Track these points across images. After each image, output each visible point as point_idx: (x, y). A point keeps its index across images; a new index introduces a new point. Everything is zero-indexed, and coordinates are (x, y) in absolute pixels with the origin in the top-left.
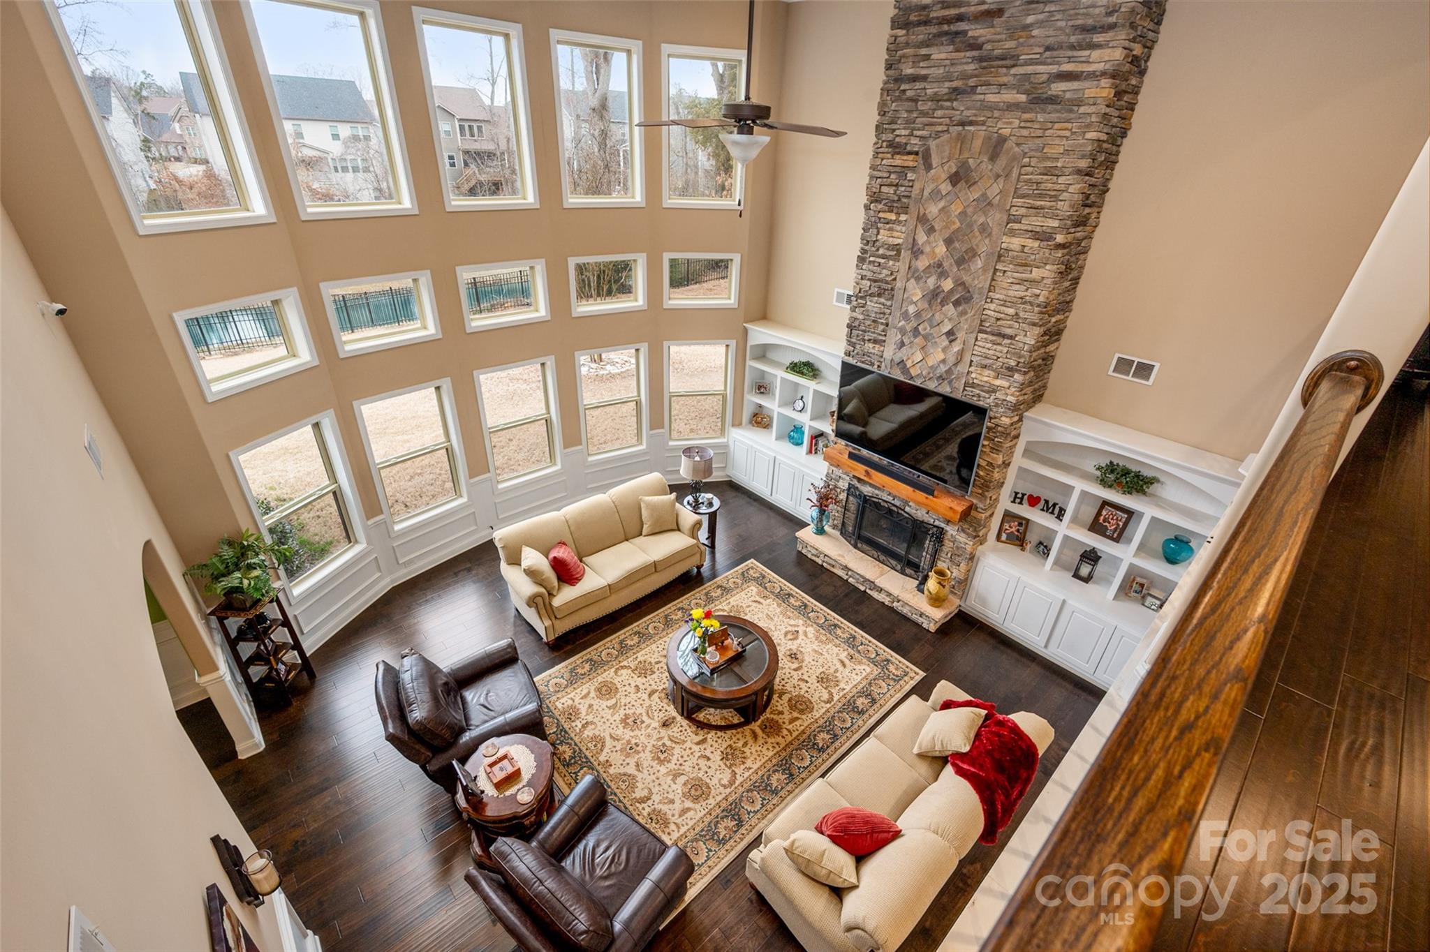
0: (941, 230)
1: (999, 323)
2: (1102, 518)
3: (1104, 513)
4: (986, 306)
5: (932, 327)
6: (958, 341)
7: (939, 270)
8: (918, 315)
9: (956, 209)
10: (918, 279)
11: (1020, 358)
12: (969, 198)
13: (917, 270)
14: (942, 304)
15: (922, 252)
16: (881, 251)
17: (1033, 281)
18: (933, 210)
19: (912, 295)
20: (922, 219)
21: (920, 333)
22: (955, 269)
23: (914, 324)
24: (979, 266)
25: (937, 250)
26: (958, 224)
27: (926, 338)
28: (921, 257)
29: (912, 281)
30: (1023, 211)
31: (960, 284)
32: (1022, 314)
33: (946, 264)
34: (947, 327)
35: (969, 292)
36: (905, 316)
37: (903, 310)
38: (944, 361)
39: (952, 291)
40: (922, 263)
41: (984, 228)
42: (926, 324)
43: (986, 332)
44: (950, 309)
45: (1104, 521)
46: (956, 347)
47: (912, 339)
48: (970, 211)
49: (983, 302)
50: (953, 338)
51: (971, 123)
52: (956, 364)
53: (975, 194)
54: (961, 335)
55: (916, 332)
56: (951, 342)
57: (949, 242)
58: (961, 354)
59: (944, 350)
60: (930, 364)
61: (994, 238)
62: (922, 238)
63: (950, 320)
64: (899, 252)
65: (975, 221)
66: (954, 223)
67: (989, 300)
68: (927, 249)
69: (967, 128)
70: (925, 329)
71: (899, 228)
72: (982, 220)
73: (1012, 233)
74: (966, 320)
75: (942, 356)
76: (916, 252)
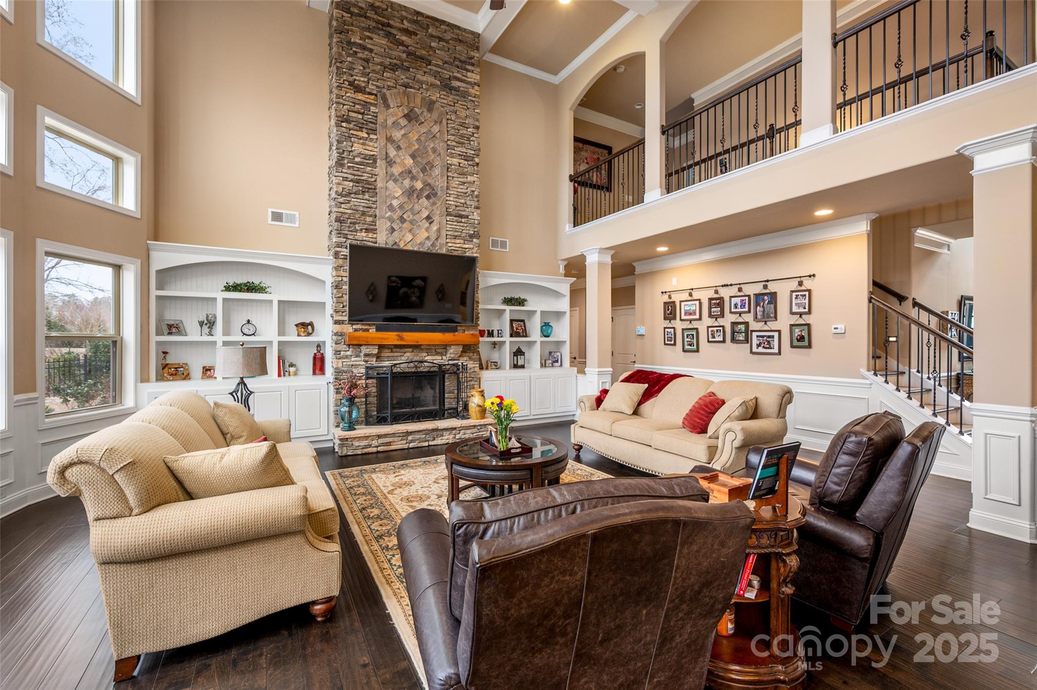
0: (406, 148)
1: (457, 208)
4: (448, 198)
5: (414, 214)
6: (435, 223)
7: (410, 176)
8: (401, 206)
9: (414, 136)
10: (395, 181)
11: (474, 228)
12: (420, 131)
13: (392, 175)
14: (418, 197)
15: (395, 162)
16: (357, 159)
17: (470, 183)
18: (397, 135)
19: (394, 192)
20: (389, 139)
21: (405, 220)
22: (422, 175)
23: (399, 213)
24: (437, 174)
25: (406, 162)
26: (417, 147)
27: (411, 222)
28: (394, 166)
29: (391, 182)
30: (454, 143)
31: (427, 185)
32: (468, 203)
33: (414, 171)
34: (425, 214)
35: (434, 190)
36: (391, 208)
37: (388, 204)
38: (428, 238)
39: (422, 189)
40: (396, 170)
41: (434, 150)
42: (409, 213)
43: (451, 215)
44: (424, 201)
46: (435, 228)
47: (401, 225)
48: (422, 138)
49: (445, 196)
50: (432, 220)
51: (411, 87)
52: (437, 239)
53: (423, 129)
54: (436, 218)
55: (402, 220)
56: (430, 224)
57: (413, 156)
58: (439, 230)
59: (427, 230)
60: (419, 242)
61: (442, 157)
62: (392, 153)
63: (426, 208)
64: (375, 161)
65: (428, 146)
66: (414, 145)
67: (448, 195)
68: (398, 160)
69: (408, 89)
70: (409, 217)
71: (371, 144)
72: (432, 145)
73: (452, 156)
74: (437, 208)
75: (426, 235)
76: (390, 163)
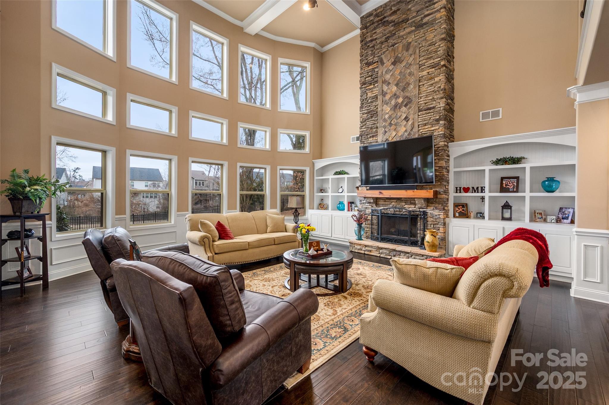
0: (393, 82)
1: (426, 105)
2: (504, 185)
3: (504, 182)
4: (419, 100)
5: (397, 120)
6: (410, 119)
7: (395, 97)
8: (390, 117)
9: (397, 72)
10: (387, 104)
11: (440, 114)
12: (401, 67)
13: (386, 101)
14: (400, 108)
15: (387, 93)
16: (369, 101)
17: (437, 82)
18: (388, 77)
19: (386, 111)
20: (384, 82)
21: (392, 124)
22: (402, 93)
23: (389, 121)
24: (412, 88)
25: (393, 90)
26: (399, 77)
27: (396, 125)
28: (387, 95)
29: (385, 106)
30: (424, 61)
31: (405, 98)
32: (435, 97)
33: (398, 93)
34: (404, 116)
35: (410, 99)
36: (385, 120)
37: (383, 118)
38: (406, 131)
39: (403, 102)
40: (387, 97)
41: (410, 74)
42: (394, 119)
43: (422, 111)
44: (404, 109)
45: (506, 185)
46: (410, 123)
47: (390, 128)
48: (403, 71)
49: (417, 100)
50: (408, 119)
51: (396, 44)
52: (412, 130)
53: (404, 64)
54: (411, 117)
55: (390, 124)
56: (407, 122)
57: (397, 85)
58: (413, 124)
59: (405, 126)
60: (400, 135)
61: (415, 75)
62: (385, 88)
63: (404, 113)
64: (377, 98)
65: (406, 73)
66: (397, 77)
67: (420, 98)
68: (389, 91)
69: (395, 46)
70: (394, 122)
71: (375, 89)
72: (409, 71)
73: (423, 70)
74: (412, 110)
75: (405, 129)
76: (384, 94)
